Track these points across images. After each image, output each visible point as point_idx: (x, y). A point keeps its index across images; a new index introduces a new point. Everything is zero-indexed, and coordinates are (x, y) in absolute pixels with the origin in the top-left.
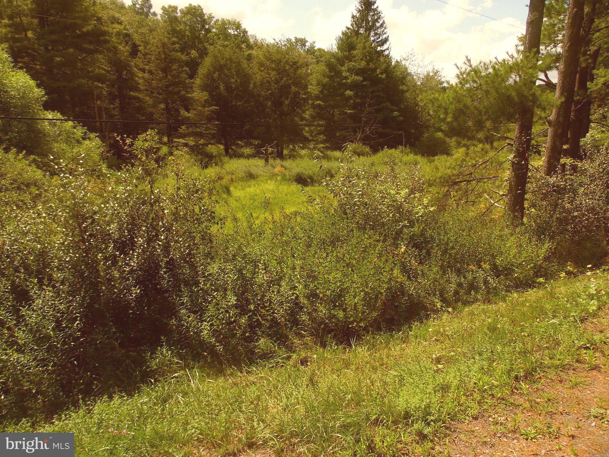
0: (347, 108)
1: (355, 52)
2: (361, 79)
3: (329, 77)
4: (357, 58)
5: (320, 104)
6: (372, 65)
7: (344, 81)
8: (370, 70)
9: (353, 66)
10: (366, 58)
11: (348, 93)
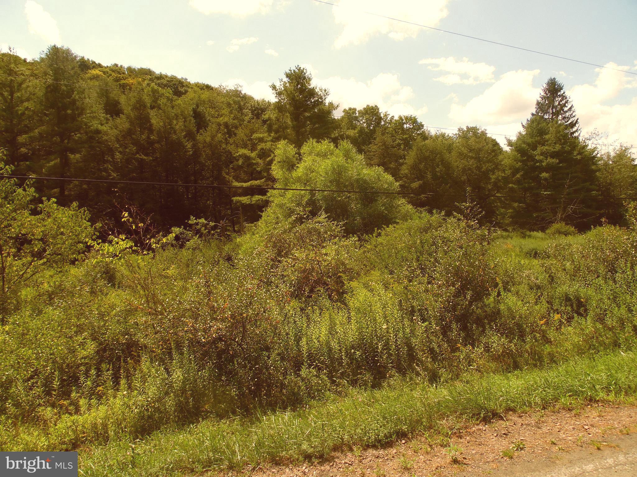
0: (543, 190)
1: (547, 137)
2: (558, 161)
3: (521, 161)
4: (550, 142)
5: (512, 188)
6: (567, 148)
7: (538, 164)
8: (565, 152)
9: (547, 150)
10: (561, 141)
11: (544, 175)
